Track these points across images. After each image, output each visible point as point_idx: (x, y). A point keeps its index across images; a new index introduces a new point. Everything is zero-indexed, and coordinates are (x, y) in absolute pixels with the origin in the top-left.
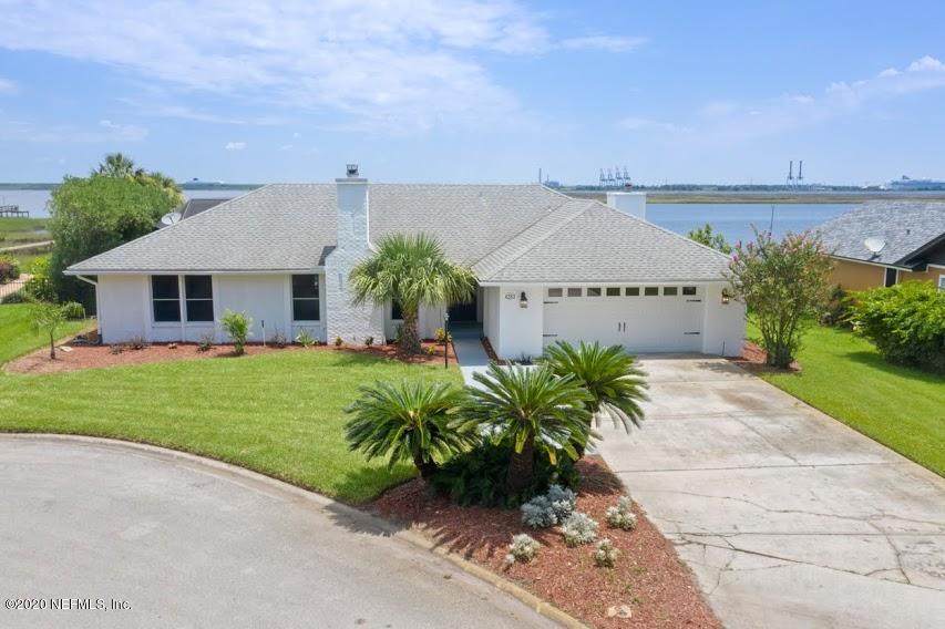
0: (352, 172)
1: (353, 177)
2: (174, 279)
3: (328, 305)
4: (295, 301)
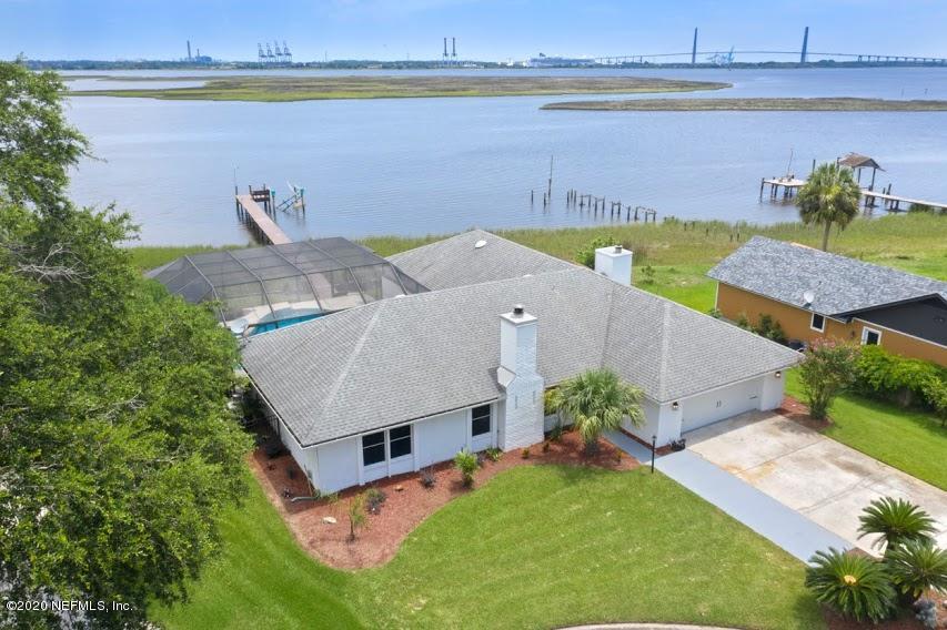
2: (381, 434)
4: (473, 422)
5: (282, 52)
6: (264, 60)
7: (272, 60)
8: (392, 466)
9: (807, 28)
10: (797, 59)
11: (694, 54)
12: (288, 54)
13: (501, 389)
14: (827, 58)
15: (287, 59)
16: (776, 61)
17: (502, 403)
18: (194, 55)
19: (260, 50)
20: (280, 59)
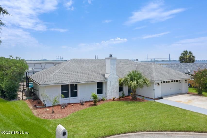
0: (111, 56)
1: (111, 57)
2: (68, 85)
3: (108, 90)
4: (97, 89)
5: (61, 58)
6: (58, 60)
7: (59, 60)
8: (71, 100)
9: (170, 54)
10: (169, 60)
11: (147, 59)
12: (63, 59)
13: (106, 79)
14: (175, 60)
15: (62, 60)
16: (164, 60)
17: (106, 83)
18: (43, 59)
19: (57, 58)
20: (61, 60)
